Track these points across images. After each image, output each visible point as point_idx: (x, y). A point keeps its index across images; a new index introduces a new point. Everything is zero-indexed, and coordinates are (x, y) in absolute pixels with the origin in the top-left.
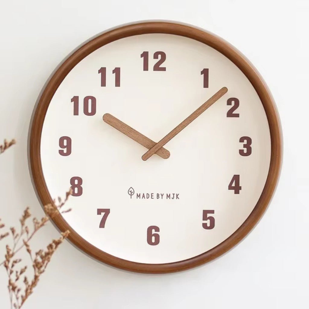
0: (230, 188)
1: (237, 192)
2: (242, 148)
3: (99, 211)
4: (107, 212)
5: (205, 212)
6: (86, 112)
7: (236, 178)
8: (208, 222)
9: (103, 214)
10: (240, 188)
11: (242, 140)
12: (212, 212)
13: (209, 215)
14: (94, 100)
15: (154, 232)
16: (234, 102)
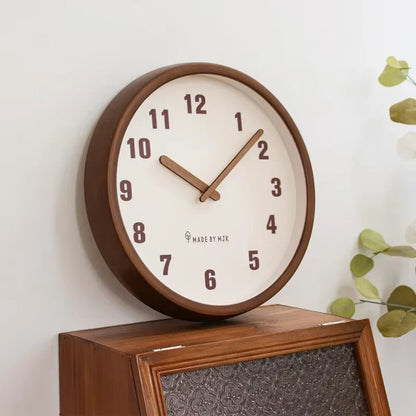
0: (268, 228)
1: (274, 232)
2: (274, 189)
3: (162, 258)
4: (169, 257)
5: (251, 253)
6: (142, 155)
7: (272, 218)
8: (254, 262)
9: (165, 260)
10: (276, 228)
11: (273, 181)
12: (256, 252)
13: (254, 256)
14: (147, 142)
15: (210, 276)
16: (264, 145)
